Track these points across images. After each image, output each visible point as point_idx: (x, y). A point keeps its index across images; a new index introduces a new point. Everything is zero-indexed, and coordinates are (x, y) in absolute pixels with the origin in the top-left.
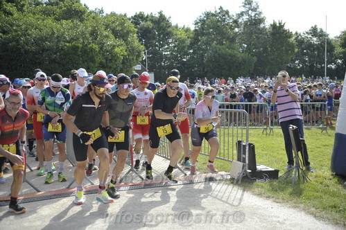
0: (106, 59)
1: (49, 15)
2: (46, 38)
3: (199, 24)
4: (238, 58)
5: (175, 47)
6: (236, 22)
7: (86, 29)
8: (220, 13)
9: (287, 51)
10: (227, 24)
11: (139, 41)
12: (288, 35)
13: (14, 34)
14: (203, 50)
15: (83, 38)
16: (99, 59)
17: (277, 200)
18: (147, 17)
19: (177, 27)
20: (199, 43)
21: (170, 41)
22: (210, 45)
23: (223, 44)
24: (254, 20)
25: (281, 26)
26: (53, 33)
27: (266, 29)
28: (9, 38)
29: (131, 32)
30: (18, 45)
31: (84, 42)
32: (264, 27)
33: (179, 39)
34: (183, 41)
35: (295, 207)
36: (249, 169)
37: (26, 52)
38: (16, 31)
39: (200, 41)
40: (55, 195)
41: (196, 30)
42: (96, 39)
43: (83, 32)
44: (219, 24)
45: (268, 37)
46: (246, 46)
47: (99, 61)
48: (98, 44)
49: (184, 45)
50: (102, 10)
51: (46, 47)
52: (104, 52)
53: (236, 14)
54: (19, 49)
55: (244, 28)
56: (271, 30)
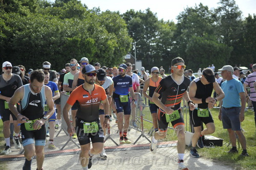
0: (101, 50)
1: (55, 14)
2: (52, 34)
3: (182, 19)
4: (216, 48)
5: (160, 39)
7: (84, 25)
8: (200, 9)
10: (206, 19)
11: (129, 35)
13: (27, 31)
14: (185, 41)
15: (82, 33)
16: (94, 50)
18: (137, 13)
19: (162, 21)
20: (182, 35)
21: (156, 33)
22: (191, 36)
23: (203, 36)
24: (231, 14)
26: (58, 30)
27: (242, 22)
28: (23, 35)
29: (122, 27)
30: (30, 40)
31: (82, 37)
32: (240, 20)
33: (163, 32)
34: (168, 34)
37: (36, 45)
38: (28, 29)
39: (181, 33)
41: (179, 24)
42: (92, 34)
43: (82, 29)
44: (199, 18)
45: (244, 29)
46: (223, 37)
47: (95, 52)
48: (94, 38)
49: (168, 37)
50: (99, 9)
51: (52, 41)
52: (99, 44)
53: (215, 10)
54: (31, 43)
55: (222, 22)
56: (246, 23)
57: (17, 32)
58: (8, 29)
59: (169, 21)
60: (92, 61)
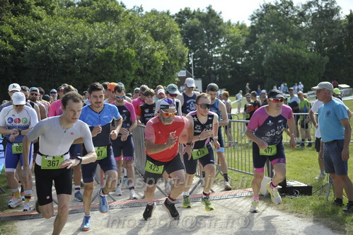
0: (145, 65)
1: (80, 17)
2: (78, 44)
3: (257, 19)
4: (305, 58)
5: (226, 47)
7: (121, 32)
8: (281, 5)
10: (291, 18)
11: (183, 43)
13: (43, 41)
14: (262, 50)
15: (118, 43)
16: (136, 66)
17: (300, 215)
18: (194, 13)
19: (229, 23)
20: (257, 42)
21: (222, 40)
22: (270, 44)
23: (286, 42)
24: (325, 11)
26: (85, 38)
27: (341, 22)
28: (38, 46)
29: (173, 33)
30: (47, 53)
31: (118, 47)
32: (339, 19)
33: (231, 38)
34: (237, 40)
37: (56, 61)
38: (45, 37)
39: (257, 39)
41: (252, 27)
42: (132, 43)
43: (118, 36)
44: (280, 18)
45: (343, 32)
46: (315, 43)
47: (136, 68)
48: (135, 48)
49: (238, 44)
50: (142, 8)
51: (77, 54)
52: (142, 57)
53: (302, 5)
54: (48, 58)
55: (312, 22)
56: (347, 22)
57: (29, 42)
58: (16, 38)
59: (238, 22)
60: (133, 80)
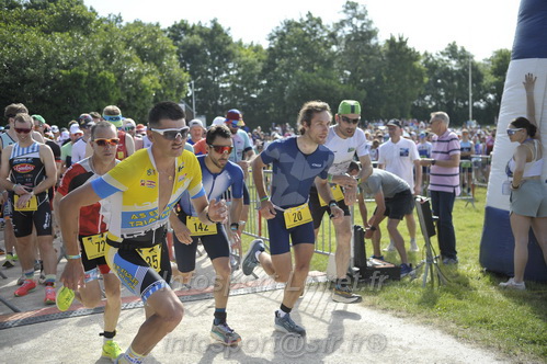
0: (128, 95)
1: (31, 24)
2: (28, 62)
3: (276, 39)
4: (338, 92)
5: (238, 75)
6: (332, 35)
7: (93, 47)
8: (307, 22)
9: (412, 80)
10: (319, 40)
11: (181, 67)
12: (413, 56)
14: (283, 80)
15: (90, 62)
16: (116, 94)
17: (399, 314)
18: (193, 27)
19: (240, 43)
20: (277, 69)
21: (231, 65)
22: (293, 72)
23: (314, 71)
24: (361, 32)
25: (402, 43)
26: (40, 54)
27: (379, 48)
29: (167, 51)
31: (90, 69)
32: (377, 44)
33: (244, 62)
34: (251, 66)
35: (426, 324)
36: (356, 266)
39: (276, 66)
40: (44, 316)
41: (271, 49)
42: (110, 63)
43: (89, 53)
44: (306, 39)
45: (383, 60)
46: (349, 73)
47: (117, 98)
48: (114, 72)
49: (253, 72)
50: (120, 18)
51: (28, 76)
52: (124, 84)
53: (334, 24)
55: (346, 47)
56: (387, 48)
59: (252, 43)
